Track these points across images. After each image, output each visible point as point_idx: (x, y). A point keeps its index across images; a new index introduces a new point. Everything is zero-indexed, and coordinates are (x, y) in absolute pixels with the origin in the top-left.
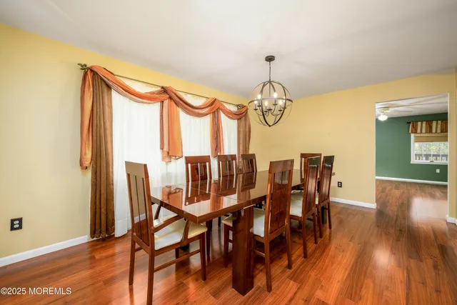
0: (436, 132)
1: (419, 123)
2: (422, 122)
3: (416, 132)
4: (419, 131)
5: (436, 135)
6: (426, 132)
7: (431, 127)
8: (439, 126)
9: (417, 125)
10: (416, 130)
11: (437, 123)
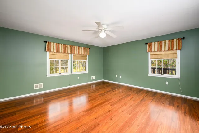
0: (165, 51)
1: (153, 43)
2: (155, 42)
3: (151, 51)
4: (153, 50)
5: (165, 53)
6: (158, 51)
7: (161, 46)
8: (167, 45)
9: (151, 45)
10: (151, 49)
11: (165, 43)
